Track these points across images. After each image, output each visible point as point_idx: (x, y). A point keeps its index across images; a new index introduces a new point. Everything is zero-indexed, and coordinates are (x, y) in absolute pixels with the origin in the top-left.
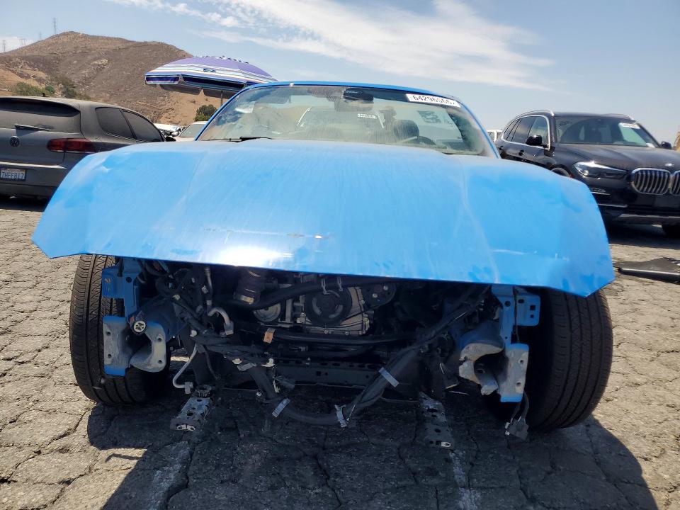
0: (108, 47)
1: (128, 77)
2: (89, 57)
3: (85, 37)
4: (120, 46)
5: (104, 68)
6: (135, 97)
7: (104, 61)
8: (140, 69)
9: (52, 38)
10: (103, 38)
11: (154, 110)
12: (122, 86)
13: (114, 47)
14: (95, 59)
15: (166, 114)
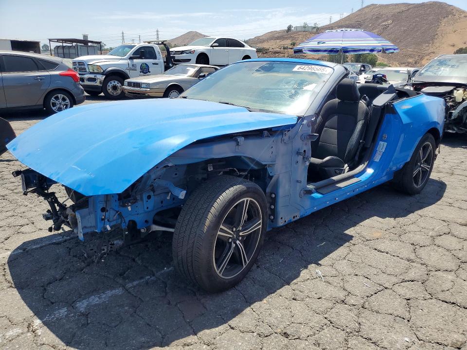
0: (394, 11)
1: (405, 31)
2: (380, 21)
3: (381, 6)
4: (404, 9)
5: (388, 26)
6: (407, 46)
7: (390, 22)
8: (414, 24)
9: (359, 10)
10: (392, 5)
11: (419, 54)
12: (399, 38)
13: (398, 11)
14: (384, 21)
15: (428, 57)
